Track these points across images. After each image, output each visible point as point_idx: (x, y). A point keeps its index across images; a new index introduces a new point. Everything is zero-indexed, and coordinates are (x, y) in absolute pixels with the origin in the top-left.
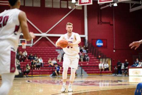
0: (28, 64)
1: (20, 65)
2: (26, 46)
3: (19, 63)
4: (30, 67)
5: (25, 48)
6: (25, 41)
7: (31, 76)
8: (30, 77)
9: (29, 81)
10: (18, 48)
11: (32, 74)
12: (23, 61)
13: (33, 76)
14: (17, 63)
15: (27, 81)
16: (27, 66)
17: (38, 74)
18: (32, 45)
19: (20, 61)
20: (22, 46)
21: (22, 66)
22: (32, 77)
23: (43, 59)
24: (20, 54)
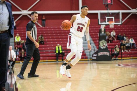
0: (117, 46)
1: (107, 46)
2: (115, 25)
3: (107, 45)
4: (118, 48)
5: (113, 27)
6: (112, 19)
7: (121, 58)
8: (119, 60)
9: (118, 65)
10: (105, 27)
11: (122, 57)
12: (111, 42)
13: (123, 58)
14: (105, 44)
15: (117, 65)
16: (116, 48)
17: (128, 57)
18: (120, 23)
19: (108, 42)
20: (109, 25)
21: (109, 48)
22: (122, 60)
23: (134, 39)
24: (107, 35)
